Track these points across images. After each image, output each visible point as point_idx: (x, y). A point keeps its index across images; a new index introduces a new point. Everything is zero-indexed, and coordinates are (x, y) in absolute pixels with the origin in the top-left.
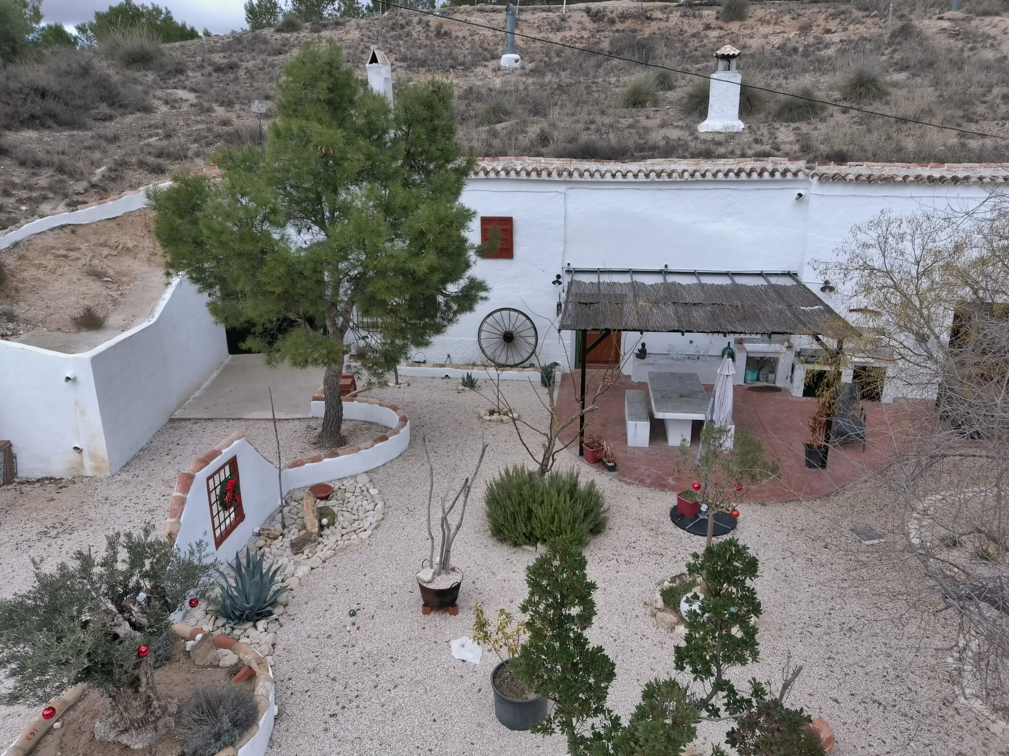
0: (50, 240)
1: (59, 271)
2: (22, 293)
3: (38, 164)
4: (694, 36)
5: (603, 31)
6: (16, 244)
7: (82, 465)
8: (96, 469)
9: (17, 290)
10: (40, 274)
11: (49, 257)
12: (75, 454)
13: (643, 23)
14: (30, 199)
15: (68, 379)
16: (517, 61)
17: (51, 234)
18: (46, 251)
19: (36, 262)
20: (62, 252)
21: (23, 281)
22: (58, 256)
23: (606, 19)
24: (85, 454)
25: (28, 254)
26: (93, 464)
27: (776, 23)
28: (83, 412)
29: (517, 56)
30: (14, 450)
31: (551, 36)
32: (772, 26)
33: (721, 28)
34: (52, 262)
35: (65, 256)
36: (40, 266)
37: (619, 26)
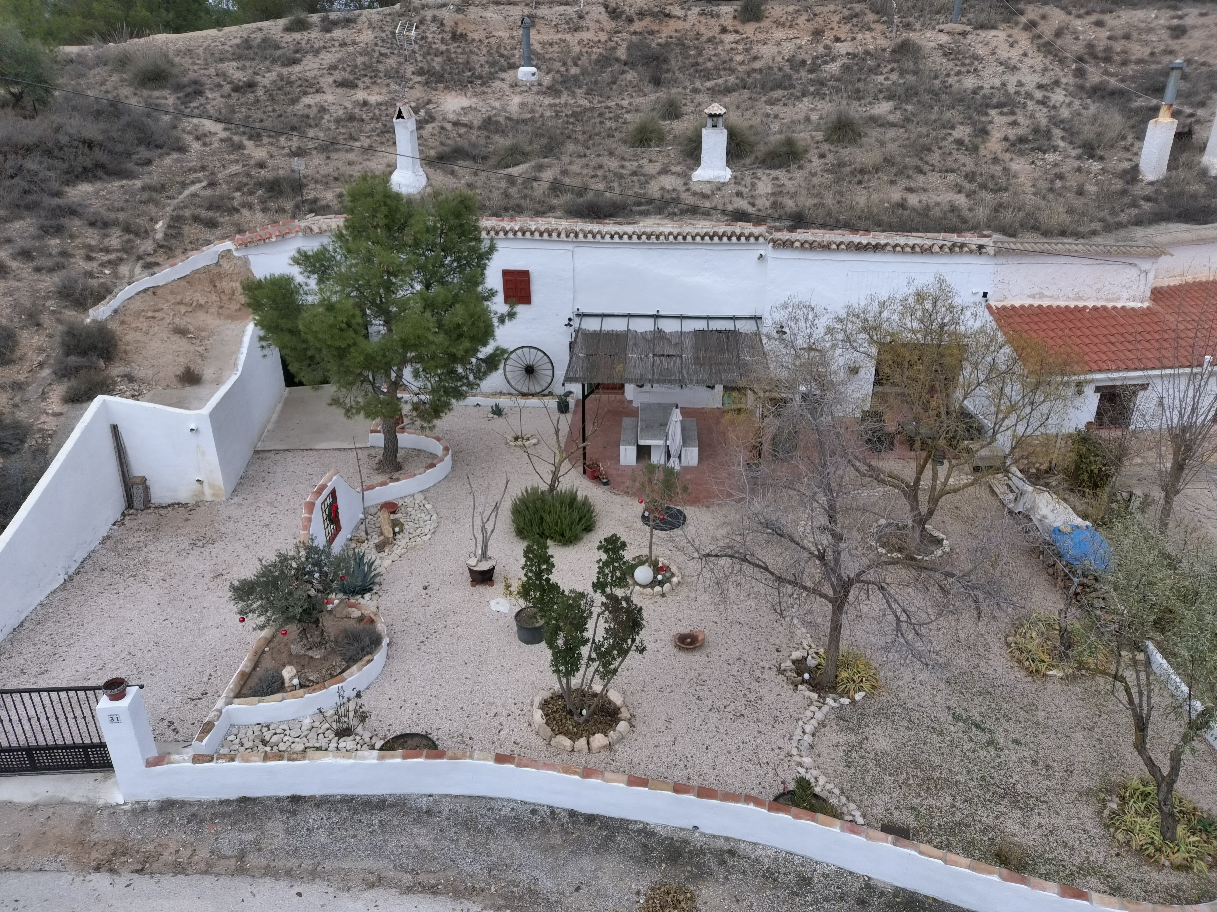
0: (138, 305)
1: (152, 332)
2: (130, 355)
3: (106, 225)
4: (709, 40)
5: (620, 32)
6: (116, 311)
7: (203, 493)
8: (214, 495)
9: (126, 352)
10: (138, 336)
11: (141, 319)
12: (198, 484)
13: (661, 22)
14: (110, 262)
15: (192, 430)
16: (533, 74)
17: (138, 297)
18: (138, 314)
19: (134, 325)
20: (150, 314)
21: (128, 344)
22: (147, 318)
23: (624, 17)
24: (205, 485)
25: (127, 319)
26: (212, 491)
27: (791, 27)
28: (203, 454)
29: (534, 69)
30: (148, 483)
31: (568, 37)
32: (786, 30)
33: (737, 32)
34: (145, 324)
35: (153, 317)
36: (137, 329)
37: (638, 26)
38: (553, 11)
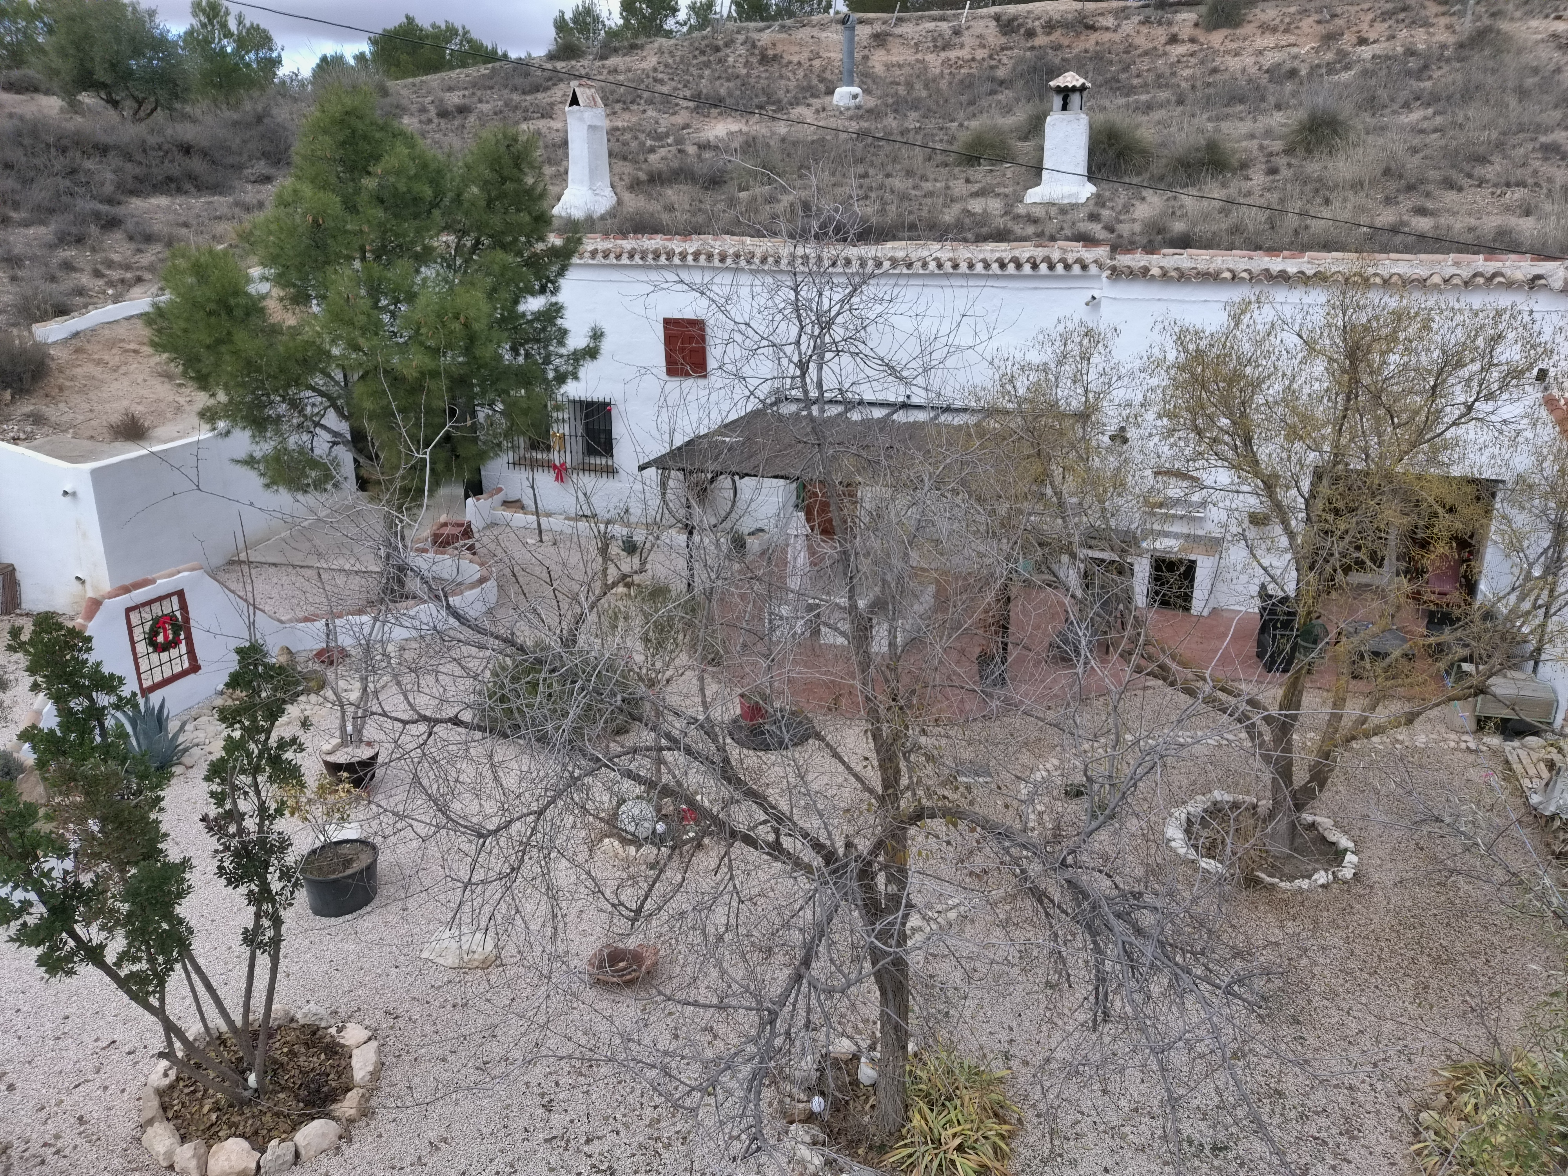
0: (121, 331)
1: (123, 369)
2: (66, 393)
4: (1146, 53)
5: (1011, 48)
6: (76, 335)
9: (61, 389)
10: (96, 371)
11: (114, 351)
12: (77, 584)
13: (1078, 35)
14: (122, 281)
15: (66, 493)
16: (855, 97)
17: (126, 323)
18: (112, 344)
19: (96, 356)
20: (133, 346)
21: (73, 378)
22: (127, 351)
23: (1022, 31)
24: (87, 583)
25: (88, 347)
27: (1286, 31)
28: (84, 535)
29: (856, 90)
30: (19, 576)
31: (930, 58)
32: (1278, 35)
33: (1193, 40)
34: (117, 358)
35: (136, 352)
36: (99, 362)
37: (1041, 40)
38: (921, 27)
